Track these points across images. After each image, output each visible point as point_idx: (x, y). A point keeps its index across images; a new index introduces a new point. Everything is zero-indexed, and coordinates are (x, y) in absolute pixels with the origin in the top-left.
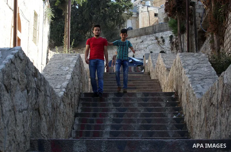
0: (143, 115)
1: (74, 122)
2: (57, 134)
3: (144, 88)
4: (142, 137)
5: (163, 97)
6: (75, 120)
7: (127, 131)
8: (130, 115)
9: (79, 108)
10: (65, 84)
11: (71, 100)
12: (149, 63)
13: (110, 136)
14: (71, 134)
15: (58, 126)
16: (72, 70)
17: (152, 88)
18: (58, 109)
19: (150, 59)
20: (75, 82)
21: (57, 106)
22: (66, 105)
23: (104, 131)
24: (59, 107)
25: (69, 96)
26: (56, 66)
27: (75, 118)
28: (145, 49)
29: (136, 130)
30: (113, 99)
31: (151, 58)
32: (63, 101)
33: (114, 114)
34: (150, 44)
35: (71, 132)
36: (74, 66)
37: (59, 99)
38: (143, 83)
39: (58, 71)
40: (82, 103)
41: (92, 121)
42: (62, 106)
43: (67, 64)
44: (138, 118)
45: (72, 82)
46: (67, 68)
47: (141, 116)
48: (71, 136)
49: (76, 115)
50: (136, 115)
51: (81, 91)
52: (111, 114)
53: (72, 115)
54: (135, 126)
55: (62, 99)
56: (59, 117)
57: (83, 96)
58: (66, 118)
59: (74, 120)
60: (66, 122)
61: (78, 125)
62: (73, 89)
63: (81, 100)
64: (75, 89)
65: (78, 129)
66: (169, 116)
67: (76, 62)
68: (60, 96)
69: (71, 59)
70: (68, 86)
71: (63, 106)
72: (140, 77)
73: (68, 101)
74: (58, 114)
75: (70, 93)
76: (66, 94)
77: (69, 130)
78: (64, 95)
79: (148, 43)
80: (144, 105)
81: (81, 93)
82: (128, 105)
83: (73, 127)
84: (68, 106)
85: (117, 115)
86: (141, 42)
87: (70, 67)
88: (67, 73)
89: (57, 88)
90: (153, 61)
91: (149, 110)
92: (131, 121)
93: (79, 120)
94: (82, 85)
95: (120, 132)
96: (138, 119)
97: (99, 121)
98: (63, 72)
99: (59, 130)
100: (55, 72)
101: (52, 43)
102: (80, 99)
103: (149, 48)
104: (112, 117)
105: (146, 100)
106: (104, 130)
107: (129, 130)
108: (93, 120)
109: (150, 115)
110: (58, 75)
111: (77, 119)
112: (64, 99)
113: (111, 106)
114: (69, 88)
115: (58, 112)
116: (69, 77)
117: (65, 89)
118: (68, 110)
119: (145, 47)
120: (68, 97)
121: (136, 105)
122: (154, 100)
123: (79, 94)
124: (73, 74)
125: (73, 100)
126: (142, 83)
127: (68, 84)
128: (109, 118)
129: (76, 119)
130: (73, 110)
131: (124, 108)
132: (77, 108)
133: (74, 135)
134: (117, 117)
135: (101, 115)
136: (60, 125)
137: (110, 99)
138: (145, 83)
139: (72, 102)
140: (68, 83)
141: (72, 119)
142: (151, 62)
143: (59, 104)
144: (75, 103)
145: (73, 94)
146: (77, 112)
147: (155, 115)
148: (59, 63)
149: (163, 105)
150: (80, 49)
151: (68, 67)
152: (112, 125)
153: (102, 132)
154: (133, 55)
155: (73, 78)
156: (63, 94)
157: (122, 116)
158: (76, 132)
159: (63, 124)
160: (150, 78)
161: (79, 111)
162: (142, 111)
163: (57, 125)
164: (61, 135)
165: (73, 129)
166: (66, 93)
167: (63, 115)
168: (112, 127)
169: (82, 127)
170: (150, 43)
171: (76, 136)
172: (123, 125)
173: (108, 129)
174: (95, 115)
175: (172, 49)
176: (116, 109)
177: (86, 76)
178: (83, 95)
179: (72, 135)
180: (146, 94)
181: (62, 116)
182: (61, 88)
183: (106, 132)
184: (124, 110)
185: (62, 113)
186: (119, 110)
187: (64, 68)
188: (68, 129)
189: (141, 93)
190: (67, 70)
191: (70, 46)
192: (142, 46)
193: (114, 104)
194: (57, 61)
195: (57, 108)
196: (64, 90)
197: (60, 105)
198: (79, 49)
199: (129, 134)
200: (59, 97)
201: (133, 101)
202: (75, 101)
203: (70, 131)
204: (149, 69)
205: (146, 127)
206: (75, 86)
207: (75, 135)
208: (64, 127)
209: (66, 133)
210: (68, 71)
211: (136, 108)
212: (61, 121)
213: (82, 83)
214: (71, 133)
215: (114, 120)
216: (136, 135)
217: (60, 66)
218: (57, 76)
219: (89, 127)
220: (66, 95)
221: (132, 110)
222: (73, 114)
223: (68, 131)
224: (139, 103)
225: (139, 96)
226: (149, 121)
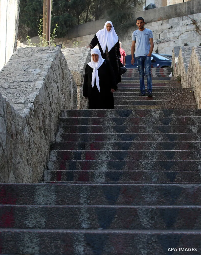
0: (161, 145)
1: (48, 157)
2: (17, 176)
3: (169, 103)
4: (158, 180)
5: (194, 117)
6: (50, 154)
7: (133, 172)
8: (139, 146)
9: (59, 133)
10: (32, 96)
11: (44, 121)
12: (180, 62)
13: (106, 180)
14: (43, 177)
15: (19, 163)
16: (45, 73)
17: (181, 102)
18: (18, 135)
19: (181, 56)
20: (50, 93)
21: (17, 132)
22: (35, 130)
23: (97, 172)
24: (20, 134)
25: (40, 115)
26: (20, 68)
27: (50, 151)
28: (176, 40)
29: (148, 170)
30: (114, 120)
31: (183, 54)
32: (29, 124)
33: (114, 145)
34: (184, 31)
35: (43, 173)
36: (49, 66)
37: (21, 120)
38: (168, 94)
39: (23, 75)
40: (63, 127)
41: (78, 156)
42: (26, 131)
43: (37, 64)
44: (153, 150)
45: (44, 94)
46: (38, 70)
47: (156, 149)
48: (43, 180)
49: (53, 146)
50: (149, 146)
51: (62, 108)
52: (109, 144)
53: (45, 147)
54: (147, 163)
55: (28, 121)
56: (20, 149)
57: (65, 116)
58: (35, 151)
59: (49, 155)
60: (35, 157)
61: (55, 162)
62: (48, 104)
63: (62, 122)
64: (51, 104)
65: (55, 169)
67: (52, 60)
68: (23, 115)
69: (45, 55)
70: (37, 99)
71: (27, 131)
72: (164, 85)
73: (37, 123)
74: (19, 145)
75: (40, 111)
76: (34, 112)
77: (40, 170)
78: (30, 113)
79: (181, 30)
80: (163, 130)
81: (62, 111)
82: (136, 129)
83: (47, 164)
84: (39, 131)
85: (119, 146)
86: (169, 28)
87: (42, 69)
88: (37, 79)
89: (20, 103)
90: (185, 59)
91: (171, 138)
92: (140, 155)
93: (58, 154)
94: (65, 98)
95: (121, 174)
96: (152, 153)
97: (89, 156)
98: (31, 76)
99: (21, 170)
100: (18, 76)
101: (26, 30)
102: (61, 120)
103: (181, 37)
104: (111, 149)
105: (166, 122)
106: (97, 169)
107: (137, 170)
108: (80, 153)
109: (172, 146)
110: (22, 81)
111: (54, 152)
112: (30, 120)
113: (111, 132)
114: (40, 103)
115: (19, 140)
116: (39, 84)
117: (32, 104)
118: (38, 138)
119: (176, 37)
120: (38, 117)
121: (150, 130)
122: (180, 121)
123: (60, 112)
124: (48, 80)
125: (47, 122)
126: (165, 94)
127: (37, 97)
128: (105, 150)
129: (52, 152)
130: (47, 137)
131: (131, 135)
132: (56, 135)
133: (48, 178)
134: (118, 149)
135: (93, 147)
136: (23, 162)
137: (108, 121)
138: (170, 94)
139: (44, 125)
140: (38, 94)
141: (45, 153)
142: (182, 60)
143: (20, 128)
144: (50, 126)
145: (47, 112)
146: (55, 141)
147: (180, 146)
148: (26, 63)
149: (195, 129)
151: (40, 68)
152: (109, 162)
153: (93, 174)
154: (156, 50)
155: (46, 87)
156: (28, 112)
157: (126, 147)
158: (52, 173)
159: (28, 161)
160: (181, 86)
161: (59, 140)
162: (160, 140)
163: (17, 162)
164: (25, 179)
165: (48, 169)
166: (35, 111)
167: (29, 146)
168: (111, 165)
169: (62, 165)
170: (184, 29)
171: (51, 180)
172: (127, 162)
173: (104, 169)
174: (83, 146)
176: (118, 136)
177: (72, 83)
178: (66, 114)
179: (45, 178)
180: (167, 113)
181: (27, 148)
182: (25, 103)
183: (100, 173)
184: (131, 138)
185: (26, 142)
186: (123, 138)
187: (33, 70)
188: (38, 168)
189: (158, 110)
190: (37, 74)
191: (51, 35)
192: (171, 35)
193: (115, 128)
194: (22, 59)
195: (17, 135)
196: (30, 105)
197: (23, 129)
199: (136, 177)
200: (21, 117)
201: (146, 124)
202: (51, 123)
203: (41, 172)
204: (179, 73)
205: (165, 166)
206: (51, 99)
207: (49, 178)
208: (30, 165)
209: (35, 174)
210: (39, 76)
211: (151, 135)
212: (24, 155)
213: (65, 95)
214: (44, 174)
215: (113, 153)
216: (148, 179)
217: (26, 67)
218: (20, 84)
219: (73, 166)
220: (33, 113)
221: (144, 138)
222: (47, 144)
223: (39, 172)
224: (155, 127)
225: (156, 116)
226: (170, 156)
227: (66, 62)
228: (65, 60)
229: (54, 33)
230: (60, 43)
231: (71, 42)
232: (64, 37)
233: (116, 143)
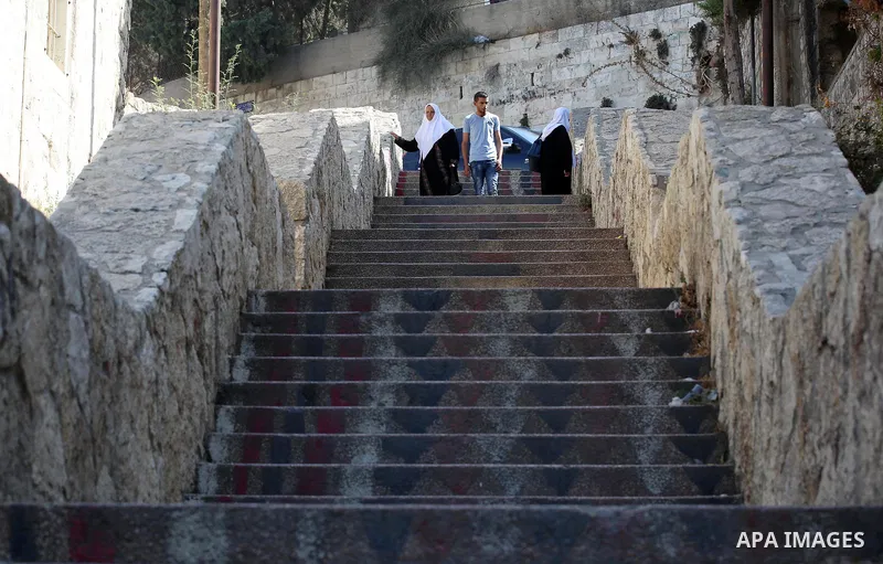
0: (533, 393)
1: (211, 426)
2: (120, 481)
3: (555, 269)
4: (521, 493)
5: (625, 312)
6: (216, 417)
7: (451, 468)
8: (471, 395)
9: (241, 359)
10: (165, 253)
11: (198, 323)
12: (589, 151)
13: (374, 493)
14: (196, 482)
15: (125, 443)
16: (201, 186)
17: (591, 268)
18: (125, 365)
19: (592, 135)
20: (217, 242)
21: (119, 355)
22: (173, 350)
23: (348, 468)
24: (130, 360)
25: (188, 307)
26: (129, 171)
27: (216, 410)
28: (578, 88)
29: (495, 462)
30: (399, 320)
31: (598, 131)
32: (155, 333)
33: (399, 391)
34: (602, 64)
35: (197, 470)
36: (214, 168)
37: (132, 321)
38: (553, 245)
39: (138, 191)
40: (255, 341)
41: (295, 423)
42: (148, 350)
43: (180, 160)
44: (509, 407)
45: (200, 246)
46: (183, 178)
47: (519, 401)
48: (196, 491)
49: (224, 394)
50: (498, 395)
51: (252, 285)
52: (383, 390)
53: (202, 395)
54: (492, 444)
55: (151, 323)
56: (129, 402)
57: (260, 308)
58: (173, 410)
59: (212, 419)
60: (172, 425)
61: (230, 440)
62: (210, 274)
63: (250, 326)
64: (218, 274)
65: (228, 459)
66: (652, 399)
67: (223, 148)
68: (137, 307)
69: (203, 136)
70: (179, 261)
71: (151, 352)
72: (545, 218)
73: (178, 329)
74: (125, 392)
75: (189, 295)
76: (171, 298)
77: (187, 461)
78: (159, 301)
79: (593, 60)
80: (539, 347)
81: (250, 294)
82: (462, 347)
83: (206, 447)
84: (183, 352)
85: (411, 393)
86: (560, 56)
87: (194, 174)
88: (180, 204)
89: (130, 272)
90: (602, 145)
91: (563, 371)
92: (473, 421)
93: (237, 417)
94: (260, 257)
95: (418, 474)
96: (508, 413)
97: (328, 423)
98: (163, 196)
99: (132, 462)
100: (126, 197)
101: (150, 60)
102: (246, 320)
103: (594, 82)
104: (389, 402)
105: (547, 324)
106: (348, 461)
107: (462, 462)
108: (300, 415)
109: (565, 394)
110: (137, 210)
111: (228, 411)
112: (159, 321)
113: (390, 354)
114: (186, 271)
115: (127, 379)
116: (186, 218)
117: (164, 275)
118: (179, 372)
119: (578, 80)
120: (182, 311)
121: (501, 349)
122: (586, 322)
123: (244, 296)
124: (211, 205)
125: (208, 325)
126: (545, 246)
127: (178, 255)
128: (373, 406)
129: (222, 412)
130: (207, 369)
131: (445, 364)
132: (232, 362)
133: (209, 485)
134: (410, 403)
135: (338, 395)
136: (137, 440)
137: (381, 322)
138: (560, 244)
139: (200, 335)
140: (180, 246)
141: (202, 415)
142: (594, 147)
143: (131, 343)
144: (217, 338)
145: (208, 298)
146: (232, 379)
147: (586, 394)
148: (148, 156)
149: (627, 347)
150: (280, 87)
151: (187, 172)
152: (385, 440)
153: (338, 474)
154: (522, 117)
155: (206, 225)
156: (152, 299)
157: (433, 396)
158: (221, 471)
159: (151, 437)
160: (593, 223)
161: (241, 376)
162: (529, 376)
163: (122, 441)
164: (143, 489)
165: (209, 459)
166: (173, 295)
167: (156, 395)
168: (387, 447)
169: (249, 450)
170: (601, 58)
171: (218, 492)
172: (431, 441)
173: (368, 459)
174: (309, 395)
175: (703, 88)
176: (410, 364)
177: (279, 215)
178: (262, 301)
179: (202, 485)
180: (551, 299)
181: (149, 400)
182: (146, 271)
183: (358, 471)
184: (445, 370)
185: (146, 384)
186: (422, 370)
187: (169, 176)
188: (183, 457)
189: (525, 292)
190: (179, 190)
191: (221, 76)
192: (563, 75)
193: (399, 342)
194: (137, 147)
195: (120, 363)
196: (159, 278)
197: (137, 347)
198: (273, 91)
199: (459, 483)
200: (133, 314)
201: (489, 330)
202: (220, 328)
203: (189, 469)
204: (585, 183)
205: (543, 450)
206: (219, 261)
207: (214, 484)
208: (158, 447)
209: (172, 475)
210: (185, 194)
211: (502, 362)
212: (142, 420)
213: (259, 247)
214: (197, 474)
215: (394, 414)
216: (495, 485)
217: (148, 169)
218: (131, 216)
219: (281, 451)
220: (168, 301)
221: (483, 370)
222: (207, 388)
223: (184, 466)
224: (514, 341)
225: (518, 307)
226: (557, 422)
227: (262, 153)
228: (260, 148)
229: (230, 70)
230: (248, 97)
231: (280, 93)
232: (258, 81)
233: (406, 387)
